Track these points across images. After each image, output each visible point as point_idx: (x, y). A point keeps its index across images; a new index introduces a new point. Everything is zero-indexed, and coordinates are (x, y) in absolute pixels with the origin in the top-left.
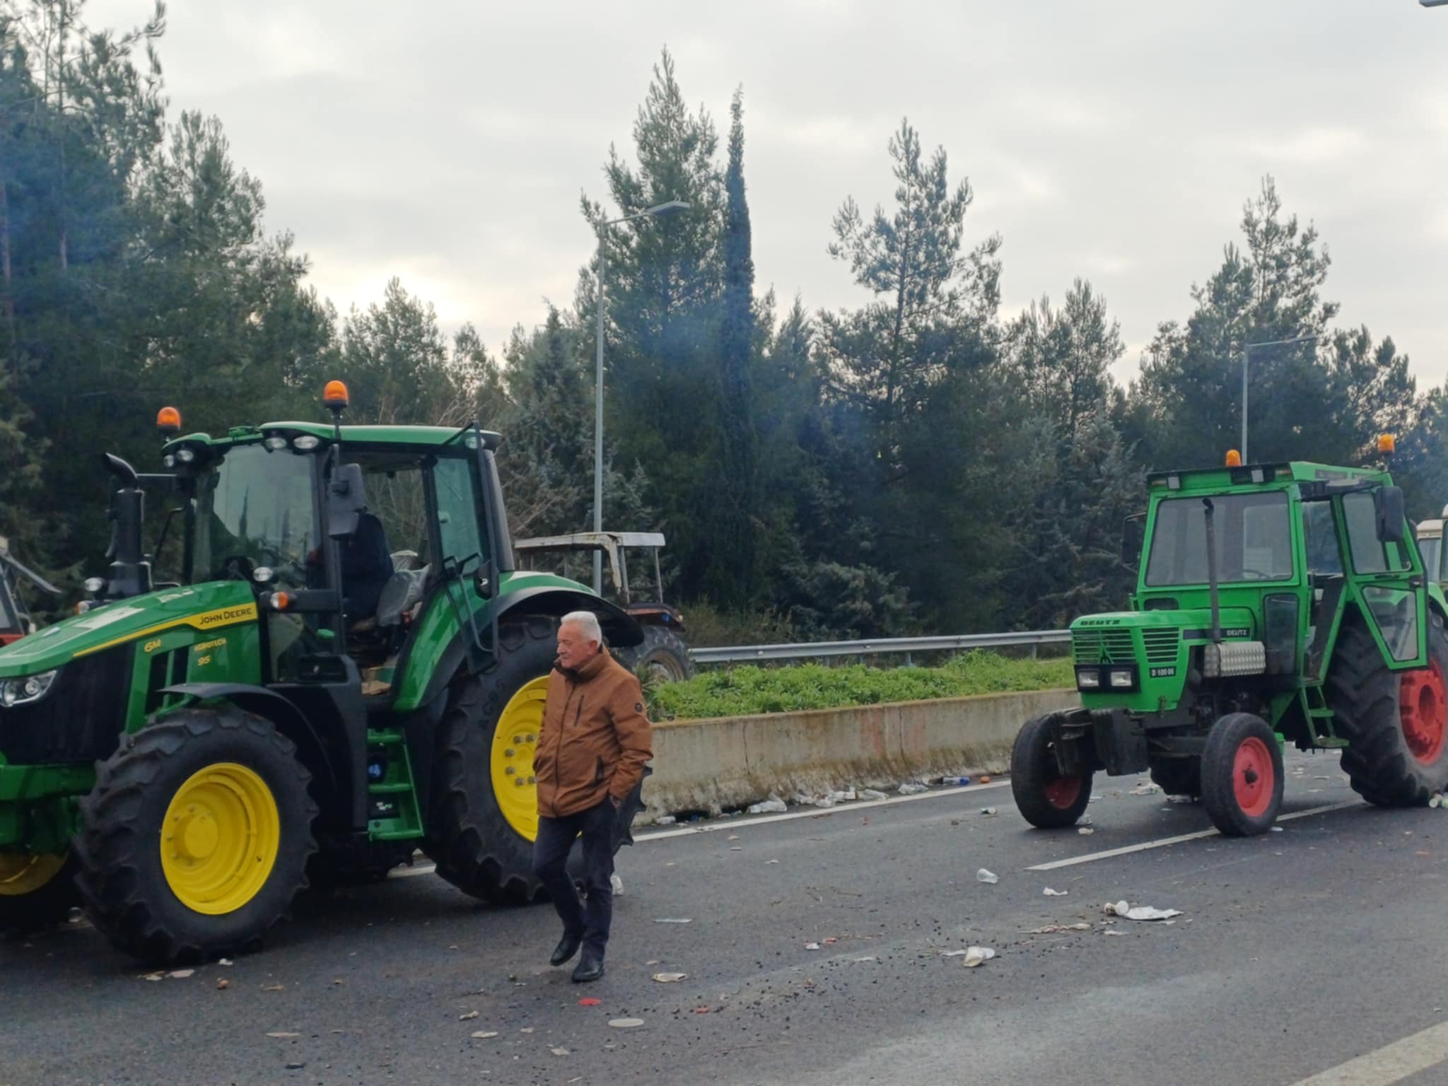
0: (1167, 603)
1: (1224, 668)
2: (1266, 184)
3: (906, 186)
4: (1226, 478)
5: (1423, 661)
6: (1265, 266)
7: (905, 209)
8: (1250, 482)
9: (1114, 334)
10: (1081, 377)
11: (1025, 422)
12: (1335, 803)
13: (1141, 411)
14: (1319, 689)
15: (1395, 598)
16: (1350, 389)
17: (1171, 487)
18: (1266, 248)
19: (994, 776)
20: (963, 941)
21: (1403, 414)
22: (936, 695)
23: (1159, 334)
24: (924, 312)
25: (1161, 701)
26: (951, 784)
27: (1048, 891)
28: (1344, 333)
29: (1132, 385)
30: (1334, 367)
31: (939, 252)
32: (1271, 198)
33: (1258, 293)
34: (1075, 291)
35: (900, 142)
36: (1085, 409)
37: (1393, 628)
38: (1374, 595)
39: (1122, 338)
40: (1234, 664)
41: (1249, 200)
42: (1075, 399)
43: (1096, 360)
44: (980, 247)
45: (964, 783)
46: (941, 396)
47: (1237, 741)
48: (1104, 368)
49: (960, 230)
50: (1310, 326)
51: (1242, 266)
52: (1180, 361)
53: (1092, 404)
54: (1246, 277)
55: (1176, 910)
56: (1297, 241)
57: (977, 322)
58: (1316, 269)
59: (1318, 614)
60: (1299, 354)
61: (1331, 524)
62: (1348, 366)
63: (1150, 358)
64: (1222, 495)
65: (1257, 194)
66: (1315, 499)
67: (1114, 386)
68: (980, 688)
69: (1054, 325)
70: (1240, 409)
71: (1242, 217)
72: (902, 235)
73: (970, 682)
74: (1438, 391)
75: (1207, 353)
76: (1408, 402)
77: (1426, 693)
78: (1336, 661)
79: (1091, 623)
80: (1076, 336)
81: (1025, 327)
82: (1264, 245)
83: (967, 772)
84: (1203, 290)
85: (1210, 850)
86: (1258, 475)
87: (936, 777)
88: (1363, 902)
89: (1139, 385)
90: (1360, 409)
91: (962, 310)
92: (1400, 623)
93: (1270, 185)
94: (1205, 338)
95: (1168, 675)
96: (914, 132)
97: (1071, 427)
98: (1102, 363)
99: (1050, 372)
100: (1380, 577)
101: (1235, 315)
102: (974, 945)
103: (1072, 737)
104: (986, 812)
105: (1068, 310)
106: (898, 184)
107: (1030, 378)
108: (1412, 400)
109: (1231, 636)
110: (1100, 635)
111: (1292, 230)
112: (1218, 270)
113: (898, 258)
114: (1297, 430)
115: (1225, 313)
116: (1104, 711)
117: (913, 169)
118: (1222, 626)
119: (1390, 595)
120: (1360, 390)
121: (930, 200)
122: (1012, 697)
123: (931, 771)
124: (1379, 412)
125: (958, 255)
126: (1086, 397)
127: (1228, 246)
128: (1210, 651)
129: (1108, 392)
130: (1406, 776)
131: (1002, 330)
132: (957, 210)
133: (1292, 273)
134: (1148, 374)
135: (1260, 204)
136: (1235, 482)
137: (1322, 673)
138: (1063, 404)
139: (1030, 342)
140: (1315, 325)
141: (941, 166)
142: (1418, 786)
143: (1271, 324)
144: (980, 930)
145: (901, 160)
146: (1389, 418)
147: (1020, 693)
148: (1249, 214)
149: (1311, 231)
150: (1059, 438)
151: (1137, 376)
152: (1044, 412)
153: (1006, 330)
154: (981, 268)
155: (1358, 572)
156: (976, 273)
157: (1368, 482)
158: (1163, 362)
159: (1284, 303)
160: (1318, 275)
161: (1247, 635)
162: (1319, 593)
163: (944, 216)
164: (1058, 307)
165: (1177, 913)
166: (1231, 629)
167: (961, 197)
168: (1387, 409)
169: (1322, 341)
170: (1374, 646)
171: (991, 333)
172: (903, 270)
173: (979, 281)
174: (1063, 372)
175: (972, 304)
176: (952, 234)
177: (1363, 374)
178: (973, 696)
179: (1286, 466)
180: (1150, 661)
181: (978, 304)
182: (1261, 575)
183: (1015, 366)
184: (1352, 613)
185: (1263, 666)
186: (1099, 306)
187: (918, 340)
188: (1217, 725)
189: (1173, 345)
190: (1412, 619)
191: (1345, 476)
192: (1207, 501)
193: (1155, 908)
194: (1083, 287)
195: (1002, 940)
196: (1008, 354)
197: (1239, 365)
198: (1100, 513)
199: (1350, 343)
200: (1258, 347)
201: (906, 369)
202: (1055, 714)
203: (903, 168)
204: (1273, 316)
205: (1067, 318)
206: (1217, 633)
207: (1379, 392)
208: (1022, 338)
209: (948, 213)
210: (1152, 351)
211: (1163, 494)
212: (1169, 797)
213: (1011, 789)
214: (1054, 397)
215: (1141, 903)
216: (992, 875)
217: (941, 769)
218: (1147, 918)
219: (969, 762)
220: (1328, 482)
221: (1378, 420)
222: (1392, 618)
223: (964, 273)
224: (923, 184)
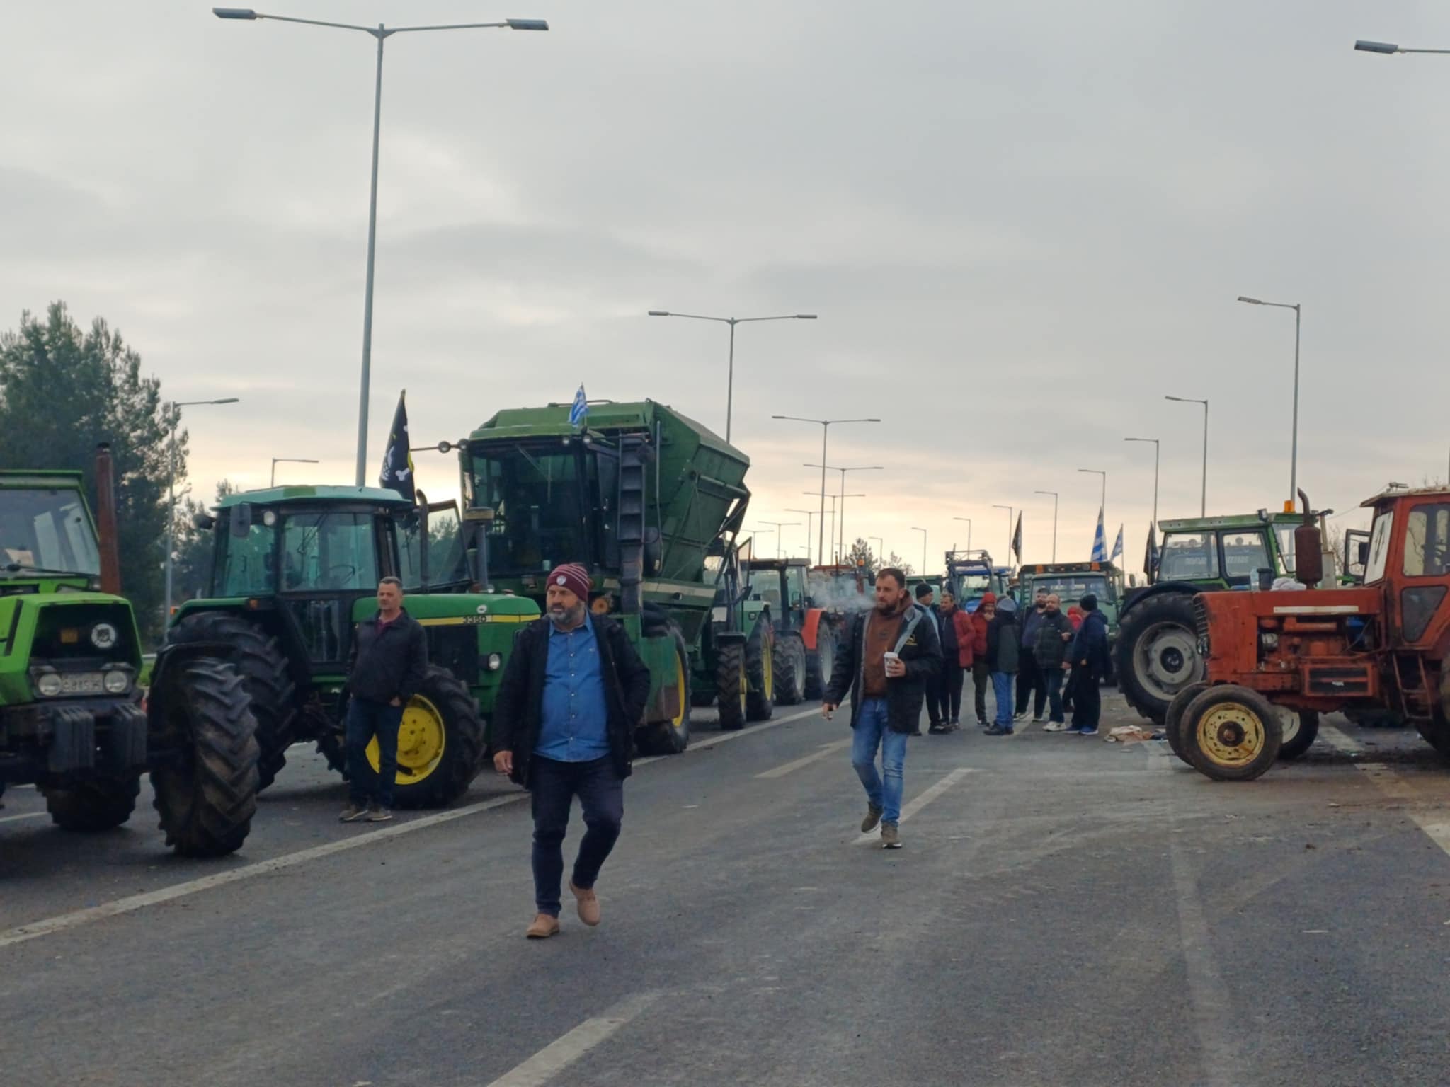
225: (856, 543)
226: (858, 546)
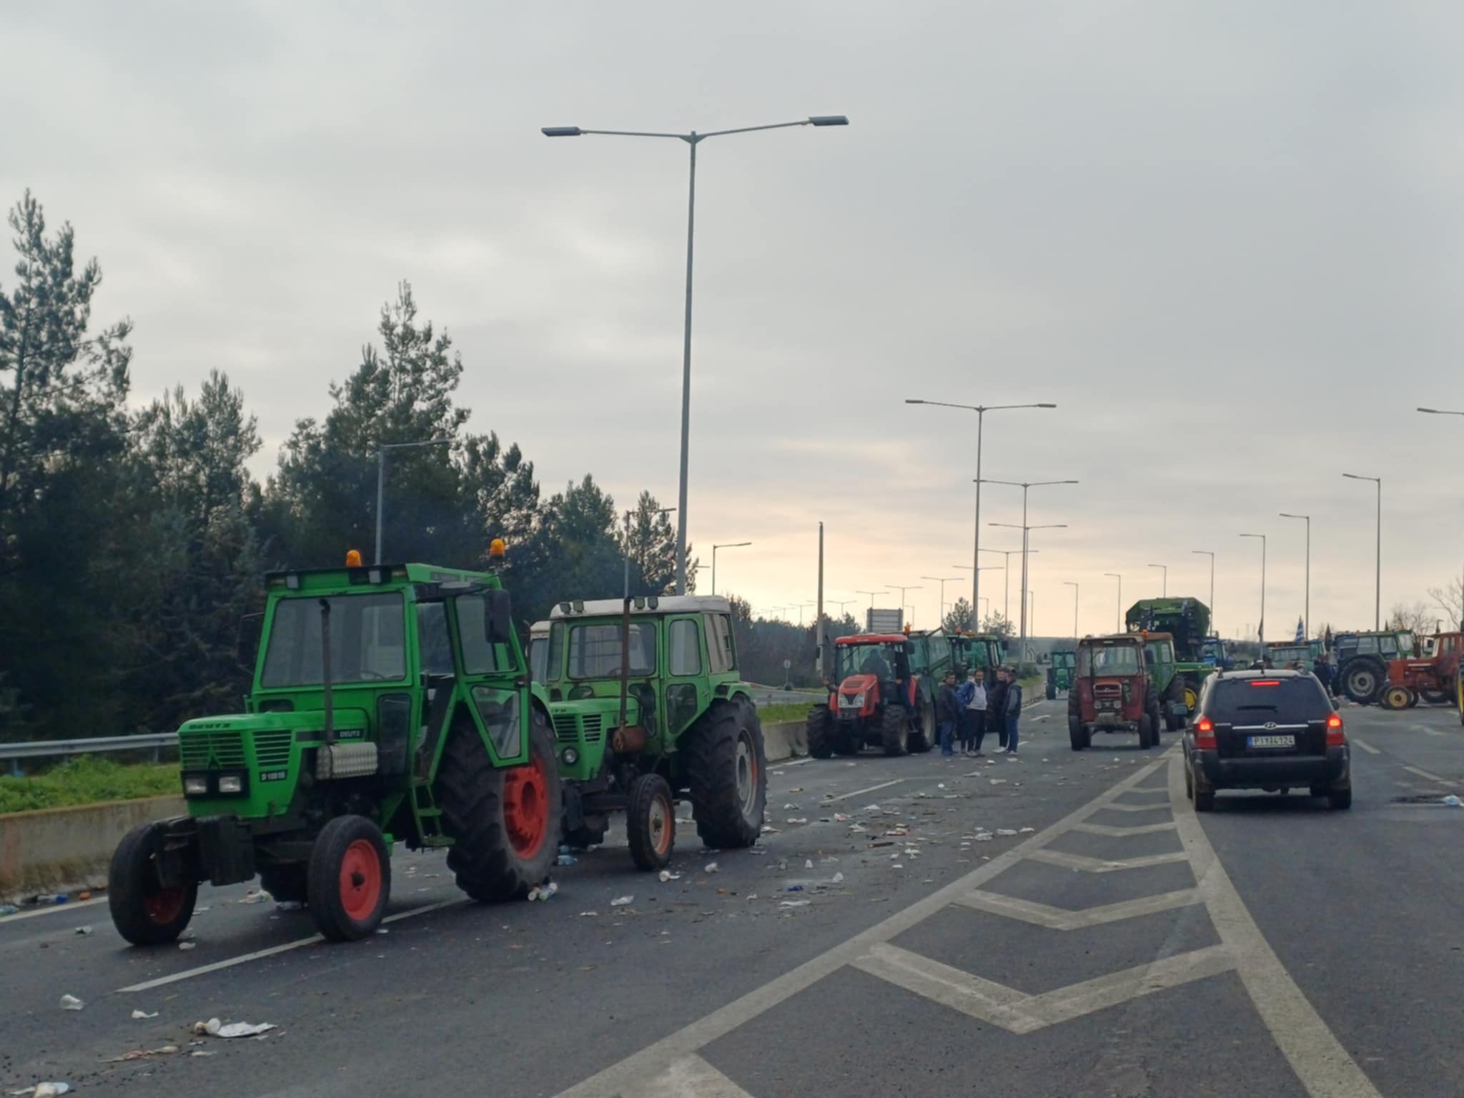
0: (282, 704)
1: (336, 770)
2: (402, 289)
3: (27, 261)
4: (345, 578)
5: (525, 759)
6: (402, 370)
7: (26, 284)
8: (367, 582)
9: (251, 428)
10: (215, 470)
11: (155, 515)
12: (441, 901)
13: (280, 506)
14: (429, 789)
15: (502, 697)
16: (479, 493)
17: (290, 586)
18: (403, 351)
19: (96, 891)
20: (34, 1076)
21: (528, 519)
22: (34, 806)
23: (297, 431)
24: (46, 394)
25: (271, 806)
26: (46, 903)
27: (138, 1014)
28: (475, 439)
29: (271, 481)
30: (465, 470)
31: (64, 332)
32: (409, 305)
33: (395, 395)
34: (211, 383)
35: (21, 213)
36: (219, 503)
37: (499, 727)
38: (482, 695)
39: (259, 433)
40: (346, 766)
41: (386, 304)
42: (210, 492)
43: (231, 453)
44: (109, 331)
45: (61, 901)
46: (62, 483)
47: (346, 843)
48: (240, 462)
49: (87, 311)
50: (443, 430)
51: (380, 367)
52: (317, 459)
53: (226, 497)
54: (384, 379)
55: (269, 1023)
56: (432, 347)
57: (104, 409)
58: (450, 374)
59: (430, 713)
60: (433, 457)
61: (445, 625)
62: (479, 470)
63: (289, 454)
64: (340, 595)
65: (394, 299)
66: (431, 601)
67: (250, 481)
68: (85, 797)
69: (188, 415)
70: (375, 508)
71: (379, 320)
72: (21, 311)
73: (74, 791)
74: (560, 497)
75: (345, 451)
76: (533, 506)
77: (529, 787)
78: (446, 759)
79: (200, 726)
80: (211, 428)
81: (156, 416)
82: (400, 348)
83: (66, 889)
84: (341, 389)
85: (312, 957)
86: (375, 576)
87: (29, 895)
88: (456, 1000)
89: (277, 480)
90: (489, 512)
91: (88, 394)
92: (506, 721)
93: (407, 290)
94: (343, 437)
95: (278, 779)
96: (37, 204)
97: (205, 522)
98: (239, 457)
99: (184, 464)
100: (489, 677)
101: (370, 416)
102: (47, 1080)
103: (175, 846)
104: (82, 932)
105: (204, 401)
106: (18, 257)
107: (162, 469)
108: (536, 505)
109: (344, 738)
110: (210, 739)
111: (428, 336)
112: (357, 370)
113: (17, 335)
114: (430, 530)
115: (362, 412)
116: (210, 818)
117: (36, 242)
118: (335, 728)
119: (496, 695)
120: (490, 493)
121: (54, 278)
122: (119, 806)
123: (24, 890)
124: (506, 516)
125: (84, 337)
126: (222, 491)
127: (366, 347)
128: (323, 752)
129: (243, 486)
130: (508, 869)
131: (131, 419)
132: (84, 290)
133: (427, 377)
134: (287, 469)
135: (398, 308)
136: (354, 582)
137: (432, 774)
138: (196, 498)
139: (162, 431)
140: (448, 430)
141: (68, 242)
142: (518, 881)
143: (407, 426)
144: (55, 1063)
145: (22, 233)
146: (515, 521)
147: (130, 801)
148: (387, 318)
149: (445, 338)
150: (191, 532)
151: (276, 472)
152: (175, 505)
153: (136, 419)
154: (110, 352)
155: (469, 672)
156: (104, 358)
157: (478, 585)
158: (301, 460)
159: (420, 406)
160: (451, 382)
161: (360, 737)
162: (432, 693)
163: (70, 296)
164: (194, 397)
165: (271, 1026)
166: (344, 730)
167: (89, 277)
168: (514, 513)
169: (454, 444)
170: (482, 745)
171: (121, 421)
172: (23, 349)
173: (107, 366)
174: (197, 464)
175: (99, 390)
176: (78, 315)
177: (494, 479)
178: (77, 807)
179: (403, 568)
180: (261, 765)
181: (105, 389)
182: (376, 675)
183: (147, 455)
184: (462, 711)
185: (374, 766)
186: (235, 399)
187: (38, 423)
188: (327, 828)
189: (311, 442)
190: (517, 718)
191: (458, 578)
192: (324, 601)
193: (249, 1023)
194: (219, 378)
195: (77, 1073)
196: (138, 443)
197: (374, 464)
198: (231, 610)
199: (481, 448)
200: (394, 448)
201: (23, 454)
202: (158, 824)
203: (24, 241)
204: (409, 417)
205: (202, 409)
206: (331, 734)
207: (507, 497)
208: (153, 427)
209: (75, 292)
210: (289, 447)
211: (281, 594)
212: (279, 904)
213: (108, 906)
214: (187, 490)
215: (236, 1020)
216: (77, 1001)
217: (34, 887)
218: (238, 1034)
219: (69, 876)
220: (441, 584)
221: (505, 523)
222: (499, 717)
223: (91, 356)
224: (47, 260)
225: (958, 602)
226: (960, 605)
